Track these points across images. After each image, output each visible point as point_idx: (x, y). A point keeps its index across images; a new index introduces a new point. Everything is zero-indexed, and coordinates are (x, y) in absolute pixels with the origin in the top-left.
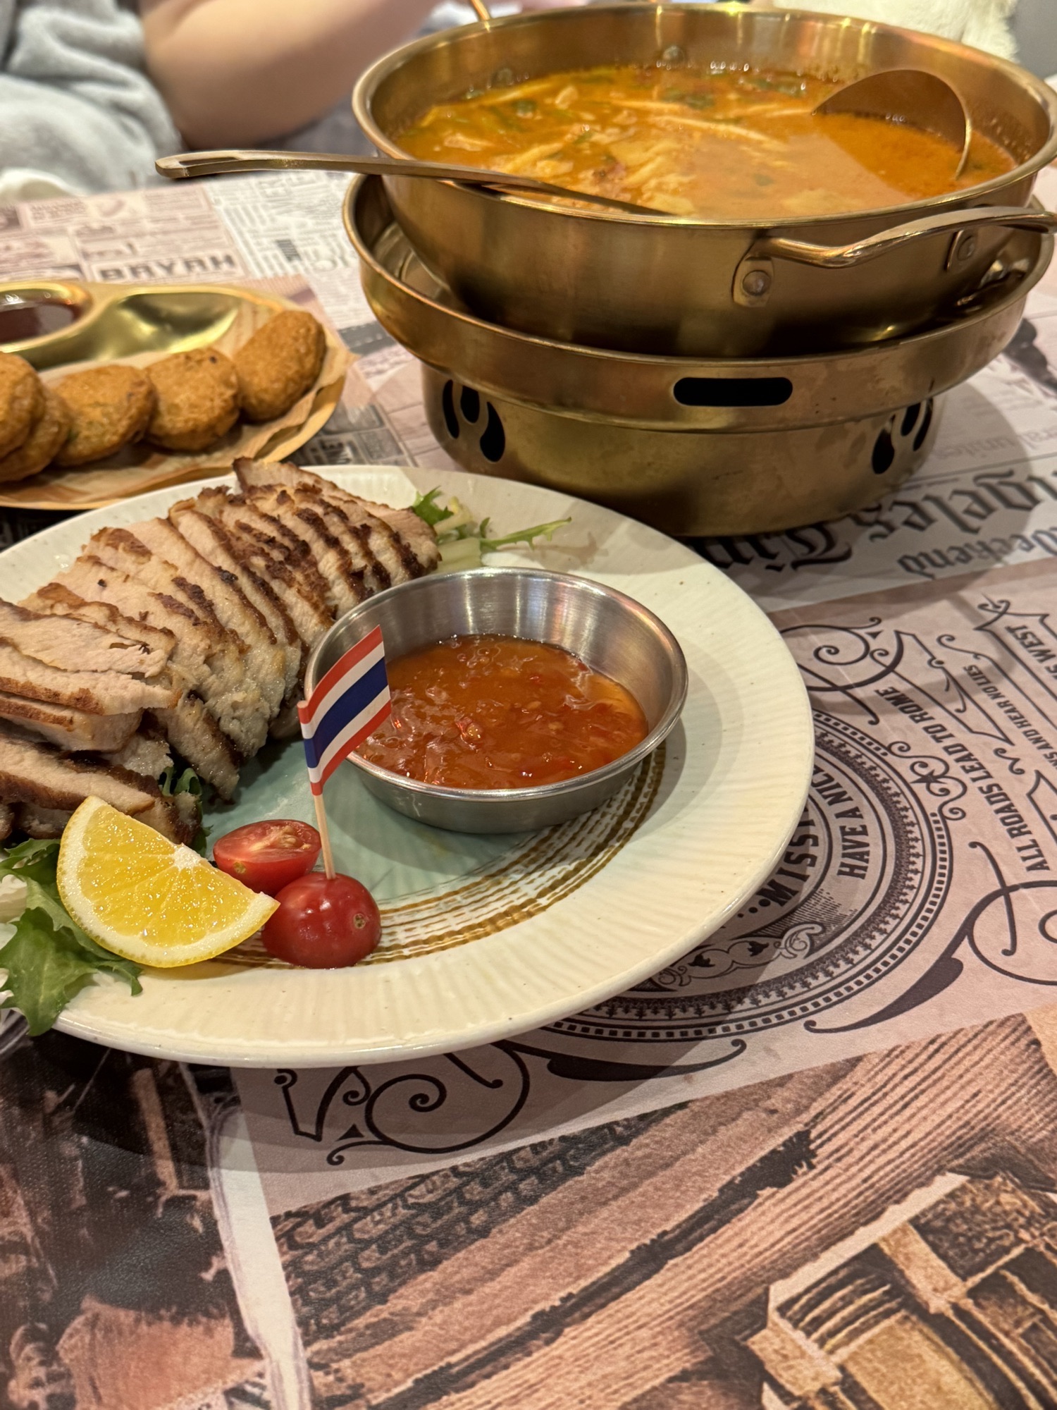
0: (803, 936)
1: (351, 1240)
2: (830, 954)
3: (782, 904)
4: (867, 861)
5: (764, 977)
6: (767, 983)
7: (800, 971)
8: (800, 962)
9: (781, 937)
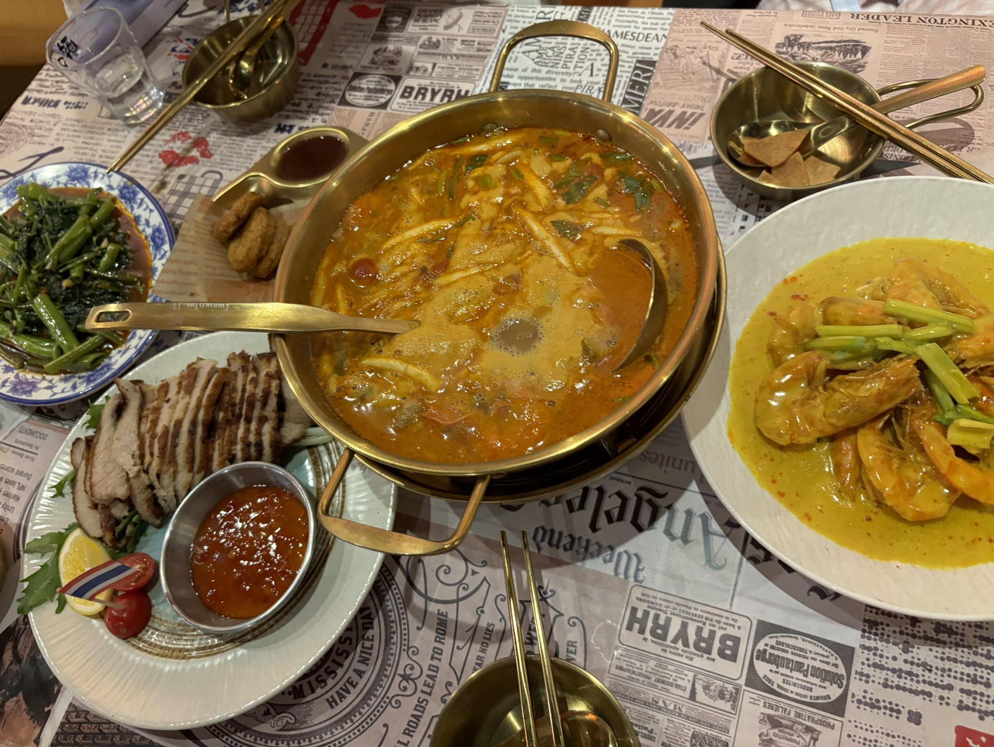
0: (285, 721)
1: (79, 728)
2: (286, 736)
3: (295, 698)
4: (341, 701)
5: (257, 728)
6: (255, 731)
7: (270, 735)
8: (273, 731)
9: (278, 714)
